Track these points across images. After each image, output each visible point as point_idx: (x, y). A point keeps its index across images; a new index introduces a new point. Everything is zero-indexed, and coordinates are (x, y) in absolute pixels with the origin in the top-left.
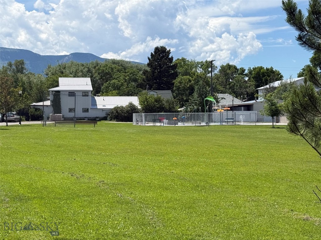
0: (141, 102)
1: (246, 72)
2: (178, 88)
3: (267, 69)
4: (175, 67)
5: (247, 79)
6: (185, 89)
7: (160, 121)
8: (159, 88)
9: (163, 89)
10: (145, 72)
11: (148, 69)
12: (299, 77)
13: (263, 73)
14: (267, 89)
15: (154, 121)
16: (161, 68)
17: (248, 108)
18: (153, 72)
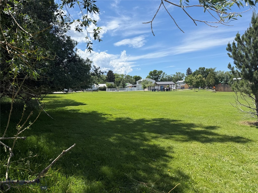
0: (107, 85)
1: (133, 77)
2: (116, 82)
3: (138, 76)
4: (114, 76)
5: (133, 79)
6: (118, 82)
7: (114, 90)
8: (110, 82)
9: (111, 82)
10: (106, 77)
11: (107, 76)
12: (146, 78)
13: (137, 77)
14: (139, 82)
15: (113, 90)
16: (110, 76)
17: (135, 87)
18: (108, 77)
